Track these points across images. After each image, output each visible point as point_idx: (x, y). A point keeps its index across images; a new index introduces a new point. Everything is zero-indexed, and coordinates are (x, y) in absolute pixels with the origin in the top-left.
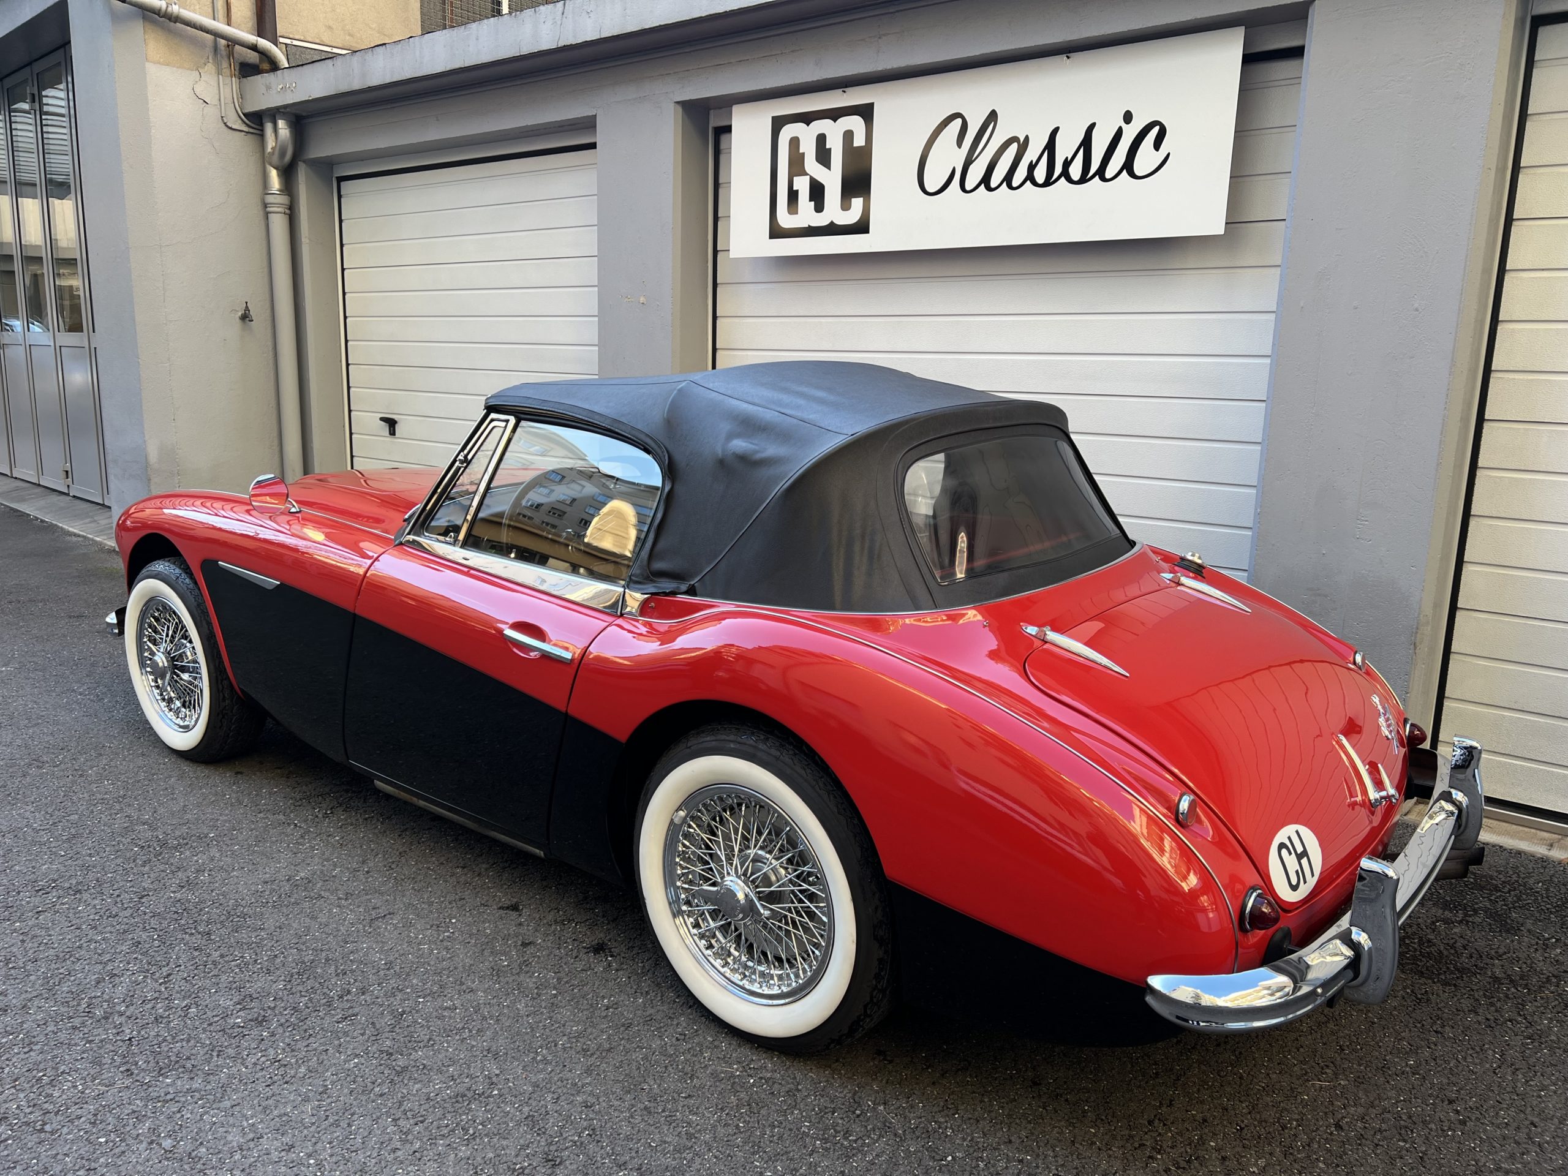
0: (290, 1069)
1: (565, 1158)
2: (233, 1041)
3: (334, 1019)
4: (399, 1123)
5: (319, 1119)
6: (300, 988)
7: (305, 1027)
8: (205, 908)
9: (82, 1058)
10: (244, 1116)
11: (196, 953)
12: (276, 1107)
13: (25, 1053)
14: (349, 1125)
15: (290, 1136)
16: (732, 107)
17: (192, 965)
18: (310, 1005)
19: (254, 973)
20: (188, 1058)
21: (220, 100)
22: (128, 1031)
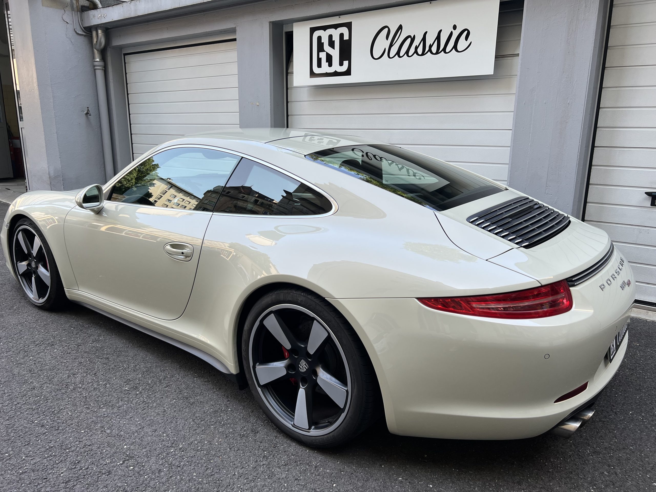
0: (150, 404)
1: (259, 430)
2: (126, 395)
3: (163, 387)
4: (195, 421)
5: (164, 421)
6: (148, 376)
7: (153, 390)
8: (105, 349)
9: (69, 404)
10: (136, 421)
11: (105, 365)
12: (147, 417)
13: (45, 403)
14: (176, 422)
15: (155, 427)
16: (293, 23)
17: (104, 370)
18: (153, 382)
19: (129, 371)
20: (110, 402)
21: (73, 22)
22: (84, 394)
